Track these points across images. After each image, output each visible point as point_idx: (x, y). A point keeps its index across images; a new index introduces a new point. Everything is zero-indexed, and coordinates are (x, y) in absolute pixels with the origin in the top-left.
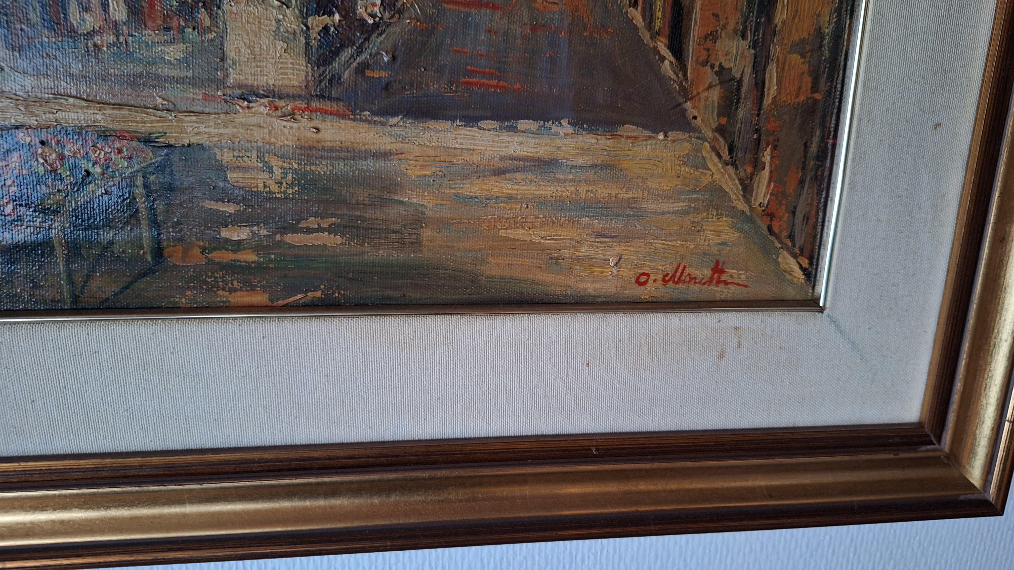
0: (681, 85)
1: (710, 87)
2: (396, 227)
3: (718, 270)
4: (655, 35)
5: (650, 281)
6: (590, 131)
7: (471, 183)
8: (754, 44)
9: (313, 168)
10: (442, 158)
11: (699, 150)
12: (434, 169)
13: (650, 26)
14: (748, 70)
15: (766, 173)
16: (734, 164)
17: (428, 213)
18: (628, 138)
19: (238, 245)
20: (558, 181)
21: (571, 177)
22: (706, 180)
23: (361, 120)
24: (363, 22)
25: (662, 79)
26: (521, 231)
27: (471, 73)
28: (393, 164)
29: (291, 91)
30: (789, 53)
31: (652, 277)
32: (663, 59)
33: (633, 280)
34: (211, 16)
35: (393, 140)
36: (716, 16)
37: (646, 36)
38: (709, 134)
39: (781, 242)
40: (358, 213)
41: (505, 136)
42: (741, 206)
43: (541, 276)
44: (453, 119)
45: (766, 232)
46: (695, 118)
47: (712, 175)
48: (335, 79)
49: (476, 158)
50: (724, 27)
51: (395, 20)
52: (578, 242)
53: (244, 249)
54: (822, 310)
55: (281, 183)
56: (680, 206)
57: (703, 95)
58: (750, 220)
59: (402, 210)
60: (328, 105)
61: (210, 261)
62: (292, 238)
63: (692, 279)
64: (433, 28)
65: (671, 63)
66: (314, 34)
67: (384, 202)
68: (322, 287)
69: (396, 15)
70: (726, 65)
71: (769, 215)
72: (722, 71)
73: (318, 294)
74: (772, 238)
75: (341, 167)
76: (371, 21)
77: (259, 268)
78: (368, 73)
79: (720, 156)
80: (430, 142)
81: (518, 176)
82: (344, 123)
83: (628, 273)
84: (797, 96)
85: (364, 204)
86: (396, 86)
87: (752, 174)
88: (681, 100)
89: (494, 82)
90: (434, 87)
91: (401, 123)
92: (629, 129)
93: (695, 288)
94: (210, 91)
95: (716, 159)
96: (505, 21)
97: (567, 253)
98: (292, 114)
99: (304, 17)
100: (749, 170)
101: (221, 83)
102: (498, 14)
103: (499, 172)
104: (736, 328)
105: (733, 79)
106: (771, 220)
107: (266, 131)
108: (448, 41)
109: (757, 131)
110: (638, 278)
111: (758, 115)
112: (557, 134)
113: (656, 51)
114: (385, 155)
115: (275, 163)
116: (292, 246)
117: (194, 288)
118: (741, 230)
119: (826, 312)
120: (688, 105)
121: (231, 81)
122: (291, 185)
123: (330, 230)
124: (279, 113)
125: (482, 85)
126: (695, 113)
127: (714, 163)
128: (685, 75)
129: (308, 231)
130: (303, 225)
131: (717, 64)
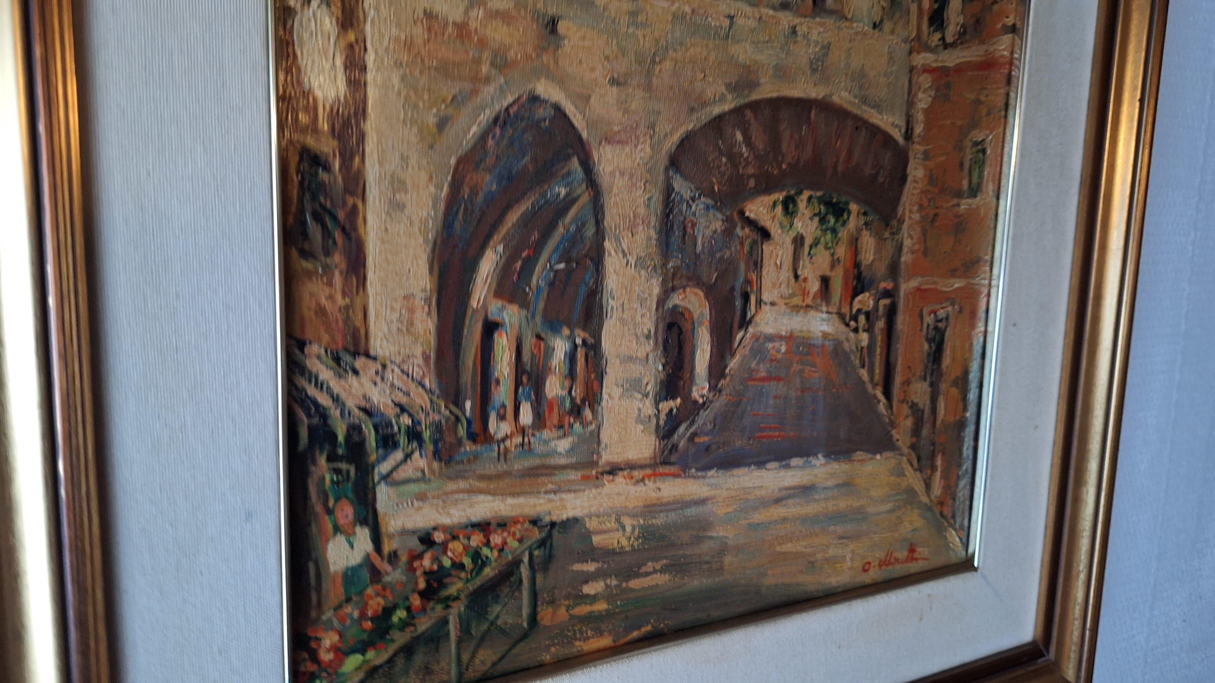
0: (890, 419)
1: (907, 417)
2: (708, 558)
3: (912, 550)
4: (875, 385)
5: (872, 568)
6: (835, 460)
7: (759, 513)
8: (932, 385)
9: (654, 521)
10: (741, 497)
11: (900, 464)
12: (735, 506)
13: (872, 379)
14: (928, 402)
15: (938, 474)
16: (920, 470)
17: (730, 543)
18: (859, 461)
19: (593, 599)
20: (815, 501)
21: (823, 496)
22: (904, 485)
23: (689, 476)
24: (696, 402)
25: (879, 416)
26: (790, 545)
27: (762, 429)
28: (708, 508)
29: (643, 462)
30: (951, 387)
31: (873, 564)
32: (879, 401)
33: (861, 569)
34: (593, 412)
35: (709, 488)
36: (909, 367)
37: (869, 387)
38: (906, 451)
39: (947, 521)
40: (681, 552)
41: (782, 473)
42: (924, 499)
43: (802, 579)
44: (749, 465)
45: (938, 516)
46: (898, 440)
47: (908, 480)
48: (674, 448)
49: (763, 493)
50: (914, 375)
51: (716, 397)
52: (827, 546)
53: (599, 599)
54: (976, 569)
55: (630, 538)
56: (889, 506)
57: (902, 424)
58: (930, 509)
59: (712, 544)
60: (667, 469)
61: (572, 617)
62: (635, 584)
63: (897, 560)
64: (741, 400)
65: (884, 404)
66: (663, 416)
67: (699, 539)
68: (652, 621)
69: (718, 394)
70: (916, 401)
71: (941, 503)
72: (914, 406)
73: (649, 628)
74: (942, 520)
75: (673, 516)
76: (701, 401)
77: (608, 615)
78: (697, 440)
79: (912, 465)
80: (734, 486)
81: (790, 501)
82: (679, 481)
83: (858, 564)
84: (955, 416)
85: (687, 544)
86: (714, 447)
87: (931, 475)
88: (890, 429)
89: (777, 433)
90: (738, 444)
91: (716, 474)
92: (859, 455)
93: (898, 567)
94: (586, 472)
95: (910, 468)
96: (785, 388)
97: (819, 556)
98: (642, 480)
99: (657, 403)
100: (929, 472)
101: (593, 464)
102: (782, 383)
103: (778, 501)
104: (929, 596)
105: (919, 410)
106: (942, 507)
107: (624, 497)
108: (749, 408)
109: (933, 444)
110: (864, 567)
111: (934, 433)
112: (815, 466)
113: (875, 396)
114: (702, 502)
115: (628, 522)
116: (633, 590)
117: (558, 644)
118: (924, 518)
119: (979, 571)
120: (894, 432)
121: (602, 462)
122: (637, 539)
123: (662, 571)
124: (634, 480)
125: (770, 436)
126: (898, 437)
127: (909, 471)
128: (892, 410)
129: (647, 574)
130: (643, 570)
131: (910, 401)
